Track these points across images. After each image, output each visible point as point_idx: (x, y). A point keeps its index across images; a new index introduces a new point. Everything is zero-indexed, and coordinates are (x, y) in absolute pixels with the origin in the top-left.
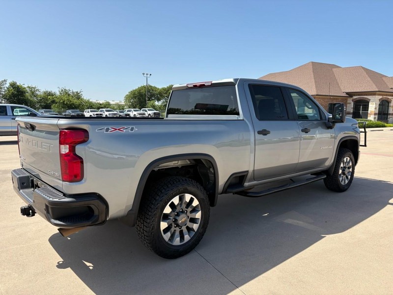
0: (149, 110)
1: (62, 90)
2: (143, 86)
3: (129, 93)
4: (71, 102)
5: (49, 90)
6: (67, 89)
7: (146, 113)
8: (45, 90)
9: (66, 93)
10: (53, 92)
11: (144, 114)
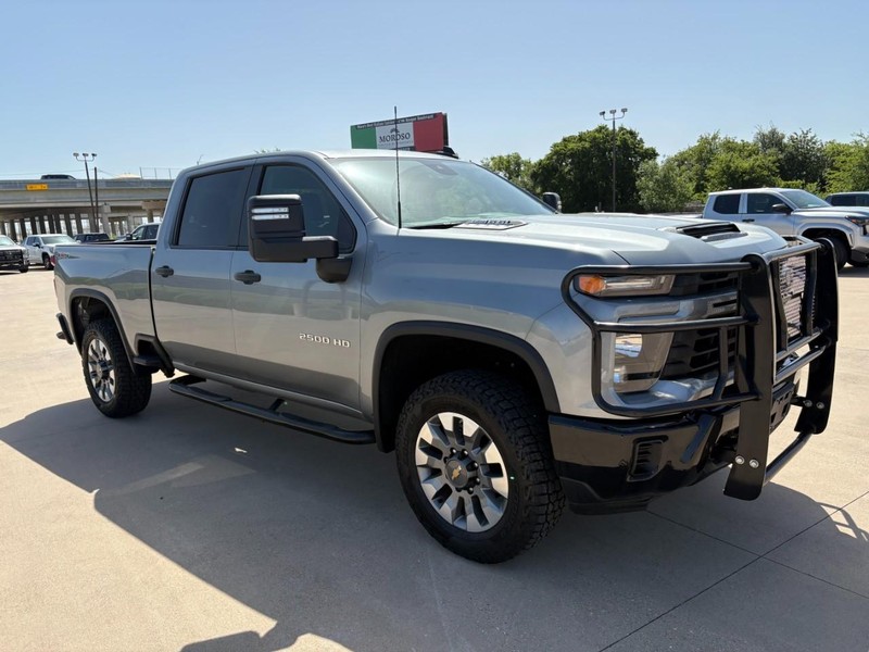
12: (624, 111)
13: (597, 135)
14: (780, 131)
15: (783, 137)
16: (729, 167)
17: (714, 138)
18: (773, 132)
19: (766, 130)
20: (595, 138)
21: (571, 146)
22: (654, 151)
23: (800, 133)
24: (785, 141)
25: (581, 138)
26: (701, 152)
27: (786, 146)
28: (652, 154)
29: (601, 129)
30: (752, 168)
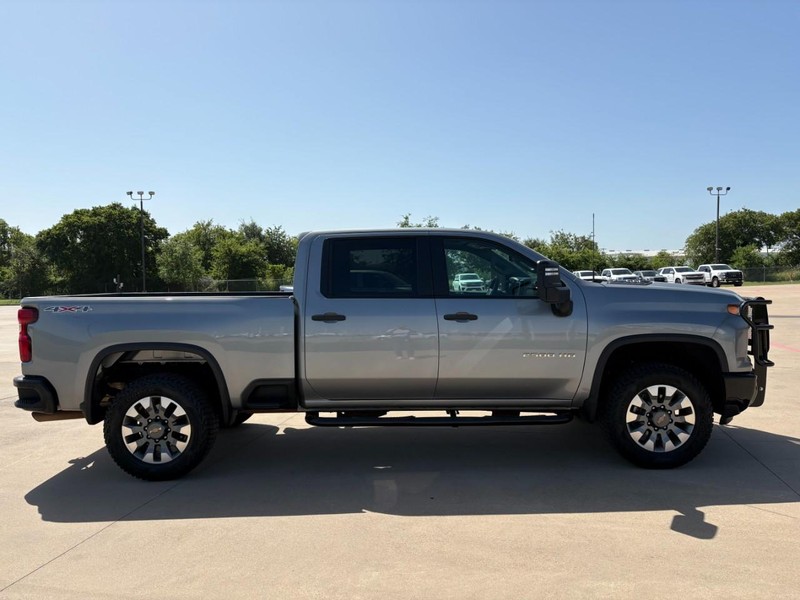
0: (715, 268)
1: (557, 236)
2: (731, 215)
3: (697, 231)
4: (563, 256)
5: (534, 238)
6: (566, 232)
7: (706, 274)
8: (527, 239)
9: (563, 240)
10: (540, 241)
11: (701, 277)
12: (151, 193)
13: (113, 212)
14: (259, 225)
15: (261, 230)
16: (230, 251)
17: (209, 224)
18: (254, 226)
19: (248, 223)
20: (111, 215)
21: (85, 219)
22: (166, 231)
23: (273, 228)
24: (263, 233)
25: (96, 212)
26: (199, 235)
27: (264, 237)
28: (164, 234)
29: (115, 206)
30: (249, 252)
